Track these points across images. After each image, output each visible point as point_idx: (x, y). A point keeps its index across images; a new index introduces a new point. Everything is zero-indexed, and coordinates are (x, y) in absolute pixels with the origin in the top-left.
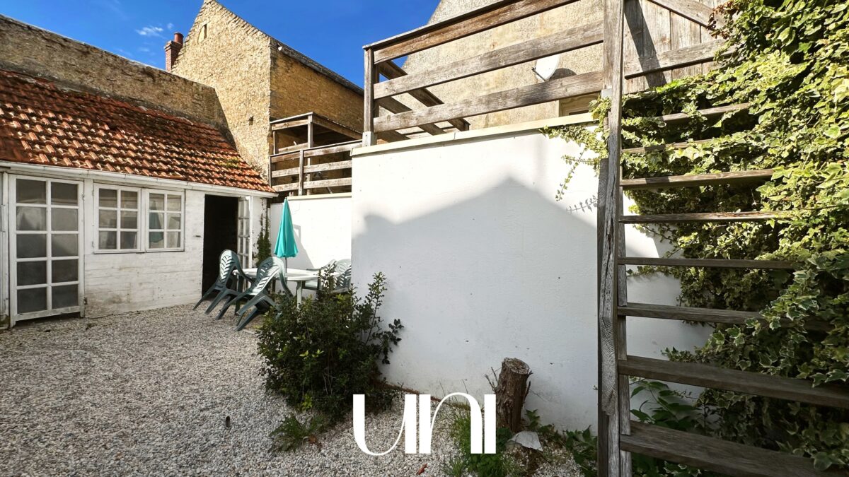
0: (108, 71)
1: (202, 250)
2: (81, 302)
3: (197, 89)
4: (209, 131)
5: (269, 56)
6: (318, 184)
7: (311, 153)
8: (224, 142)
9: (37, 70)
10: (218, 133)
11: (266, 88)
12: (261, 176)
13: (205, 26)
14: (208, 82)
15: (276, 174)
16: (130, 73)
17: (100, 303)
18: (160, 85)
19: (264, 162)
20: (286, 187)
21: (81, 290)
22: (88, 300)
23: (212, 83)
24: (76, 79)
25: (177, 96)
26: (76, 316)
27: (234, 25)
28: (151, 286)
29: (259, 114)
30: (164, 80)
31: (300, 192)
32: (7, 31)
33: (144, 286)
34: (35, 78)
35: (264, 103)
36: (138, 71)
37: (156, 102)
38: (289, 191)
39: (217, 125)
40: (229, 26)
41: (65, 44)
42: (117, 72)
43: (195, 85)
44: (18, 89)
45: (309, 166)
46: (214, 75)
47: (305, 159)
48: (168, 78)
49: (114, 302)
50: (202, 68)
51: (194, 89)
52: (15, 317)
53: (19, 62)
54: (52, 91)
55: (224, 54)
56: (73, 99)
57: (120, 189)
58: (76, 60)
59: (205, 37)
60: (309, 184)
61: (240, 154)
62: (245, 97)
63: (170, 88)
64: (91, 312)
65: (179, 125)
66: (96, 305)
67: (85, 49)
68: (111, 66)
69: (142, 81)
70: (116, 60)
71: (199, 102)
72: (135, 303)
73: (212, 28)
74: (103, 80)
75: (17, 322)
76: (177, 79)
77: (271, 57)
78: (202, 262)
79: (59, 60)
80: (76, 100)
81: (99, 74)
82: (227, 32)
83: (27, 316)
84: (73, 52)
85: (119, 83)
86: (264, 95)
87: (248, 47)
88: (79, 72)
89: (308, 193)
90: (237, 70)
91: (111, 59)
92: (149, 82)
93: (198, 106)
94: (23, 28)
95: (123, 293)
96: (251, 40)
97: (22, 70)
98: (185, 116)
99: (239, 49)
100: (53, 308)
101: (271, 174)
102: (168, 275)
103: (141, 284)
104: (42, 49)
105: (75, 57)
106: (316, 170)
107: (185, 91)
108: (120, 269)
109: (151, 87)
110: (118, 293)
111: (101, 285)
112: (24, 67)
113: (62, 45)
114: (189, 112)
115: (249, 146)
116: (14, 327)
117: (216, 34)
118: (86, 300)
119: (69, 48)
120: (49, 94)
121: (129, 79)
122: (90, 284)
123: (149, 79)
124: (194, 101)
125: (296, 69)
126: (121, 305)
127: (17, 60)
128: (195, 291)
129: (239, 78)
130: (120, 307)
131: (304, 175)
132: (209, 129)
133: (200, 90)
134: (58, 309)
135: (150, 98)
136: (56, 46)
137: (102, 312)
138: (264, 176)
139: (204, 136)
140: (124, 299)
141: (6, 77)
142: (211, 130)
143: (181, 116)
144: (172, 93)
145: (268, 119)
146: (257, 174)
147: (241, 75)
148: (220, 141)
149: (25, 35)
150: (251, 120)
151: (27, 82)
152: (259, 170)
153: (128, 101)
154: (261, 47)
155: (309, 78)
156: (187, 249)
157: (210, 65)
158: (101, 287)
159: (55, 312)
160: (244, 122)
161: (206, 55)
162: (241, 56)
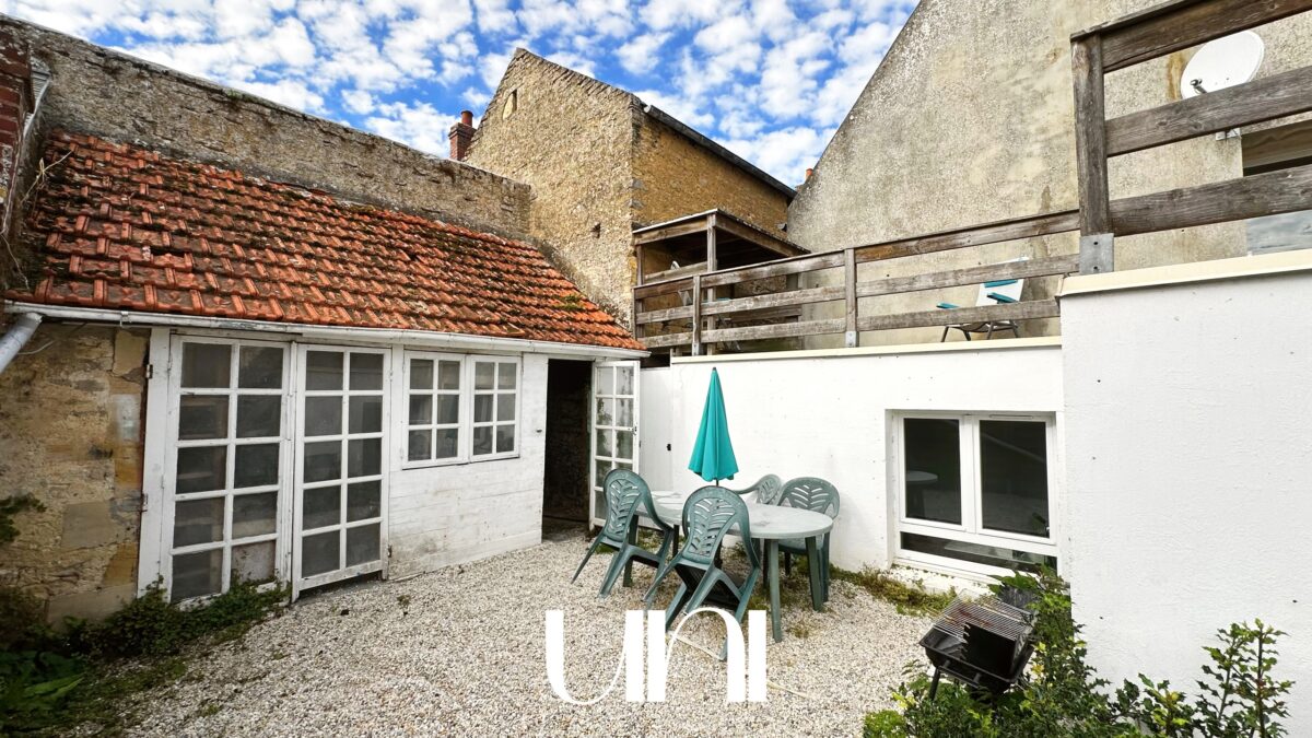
0: (397, 170)
1: (543, 454)
2: (384, 552)
3: (508, 189)
4: (527, 252)
5: (630, 124)
6: (731, 334)
7: (717, 280)
8: (550, 267)
9: (312, 178)
10: (539, 254)
11: (624, 175)
12: (618, 322)
13: (515, 93)
14: (519, 176)
15: (645, 317)
16: (424, 172)
17: (408, 553)
18: (460, 186)
19: (623, 299)
20: (665, 339)
21: (384, 533)
22: (394, 549)
23: (527, 177)
24: (357, 186)
25: (482, 200)
26: (376, 576)
27: (564, 84)
28: (475, 519)
29: (613, 218)
30: (466, 178)
31: (695, 349)
32: (279, 125)
33: (466, 520)
34: (310, 191)
35: (622, 200)
36: (434, 167)
37: (455, 212)
38: (670, 347)
39: (535, 241)
40: (555, 86)
41: (346, 136)
42: (408, 171)
43: (505, 182)
44: (293, 207)
45: (710, 302)
46: (529, 166)
47: (704, 291)
48: (470, 175)
49: (427, 551)
50: (509, 156)
51: (504, 188)
52: (301, 583)
53: (291, 168)
54: (332, 207)
55: (546, 132)
56: (357, 216)
57: (437, 358)
58: (359, 159)
59: (515, 108)
60: (710, 335)
61: (578, 286)
62: (585, 194)
63: (473, 189)
64: (397, 570)
65: (488, 245)
66: (404, 557)
67: (370, 143)
68: (402, 163)
69: (438, 182)
70: (406, 154)
71: (510, 209)
72: (454, 552)
73: (526, 94)
74: (391, 184)
75: (301, 592)
76: (483, 175)
77: (633, 125)
78: (543, 476)
79: (337, 161)
80: (361, 218)
81: (385, 177)
82: (551, 96)
83: (316, 581)
84: (355, 147)
85: (409, 188)
86: (621, 188)
87: (588, 115)
88: (362, 176)
89: (710, 351)
90: (570, 152)
91: (400, 152)
92: (447, 183)
93: (509, 214)
94: (297, 118)
95: (439, 535)
96: (595, 102)
97: (294, 179)
98: (492, 231)
99: (574, 120)
100: (347, 566)
101: (636, 318)
102: (498, 499)
103: (462, 517)
104: (319, 147)
105: (356, 155)
106: (726, 310)
107: (492, 193)
108: (436, 493)
109: (449, 190)
110: (431, 535)
111: (410, 522)
112: (297, 176)
113: (343, 139)
114: (497, 224)
115: (594, 273)
116: (296, 602)
117: (533, 102)
118: (390, 550)
119: (351, 141)
120: (329, 211)
121: (422, 180)
122: (396, 521)
123: (448, 179)
124: (504, 206)
125: (665, 143)
126: (435, 554)
127: (289, 166)
128: (532, 526)
129: (574, 164)
130: (433, 558)
131: (701, 317)
132: (525, 249)
133: (512, 189)
134: (353, 567)
135: (448, 207)
136: (336, 141)
137: (411, 569)
138: (623, 322)
139: (523, 260)
140: (440, 544)
141: (278, 192)
142: (529, 250)
143: (486, 232)
144: (476, 198)
145: (630, 227)
146: (611, 319)
147: (576, 159)
148: (544, 267)
149: (300, 129)
150: (597, 229)
151: (302, 198)
152: (613, 311)
153: (421, 215)
154: (614, 111)
155: (684, 154)
156: (523, 454)
157: (523, 151)
158: (410, 526)
159: (350, 572)
160: (583, 235)
161: (516, 137)
162: (575, 130)
